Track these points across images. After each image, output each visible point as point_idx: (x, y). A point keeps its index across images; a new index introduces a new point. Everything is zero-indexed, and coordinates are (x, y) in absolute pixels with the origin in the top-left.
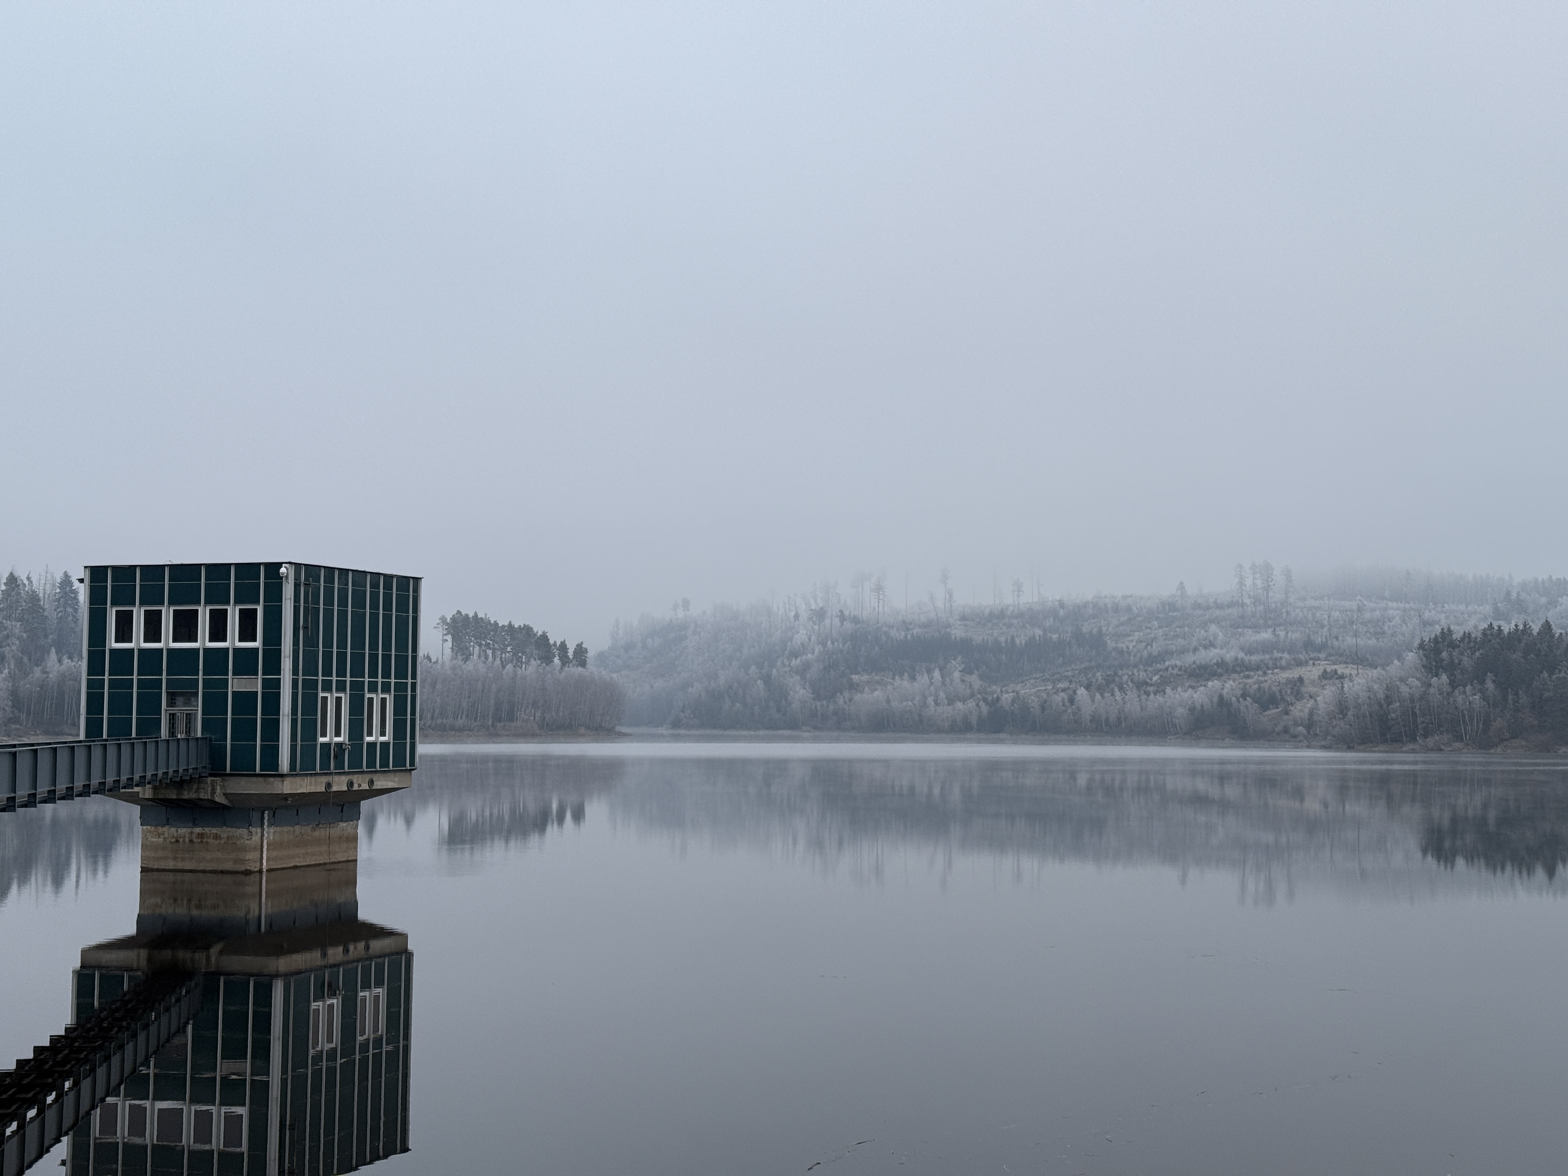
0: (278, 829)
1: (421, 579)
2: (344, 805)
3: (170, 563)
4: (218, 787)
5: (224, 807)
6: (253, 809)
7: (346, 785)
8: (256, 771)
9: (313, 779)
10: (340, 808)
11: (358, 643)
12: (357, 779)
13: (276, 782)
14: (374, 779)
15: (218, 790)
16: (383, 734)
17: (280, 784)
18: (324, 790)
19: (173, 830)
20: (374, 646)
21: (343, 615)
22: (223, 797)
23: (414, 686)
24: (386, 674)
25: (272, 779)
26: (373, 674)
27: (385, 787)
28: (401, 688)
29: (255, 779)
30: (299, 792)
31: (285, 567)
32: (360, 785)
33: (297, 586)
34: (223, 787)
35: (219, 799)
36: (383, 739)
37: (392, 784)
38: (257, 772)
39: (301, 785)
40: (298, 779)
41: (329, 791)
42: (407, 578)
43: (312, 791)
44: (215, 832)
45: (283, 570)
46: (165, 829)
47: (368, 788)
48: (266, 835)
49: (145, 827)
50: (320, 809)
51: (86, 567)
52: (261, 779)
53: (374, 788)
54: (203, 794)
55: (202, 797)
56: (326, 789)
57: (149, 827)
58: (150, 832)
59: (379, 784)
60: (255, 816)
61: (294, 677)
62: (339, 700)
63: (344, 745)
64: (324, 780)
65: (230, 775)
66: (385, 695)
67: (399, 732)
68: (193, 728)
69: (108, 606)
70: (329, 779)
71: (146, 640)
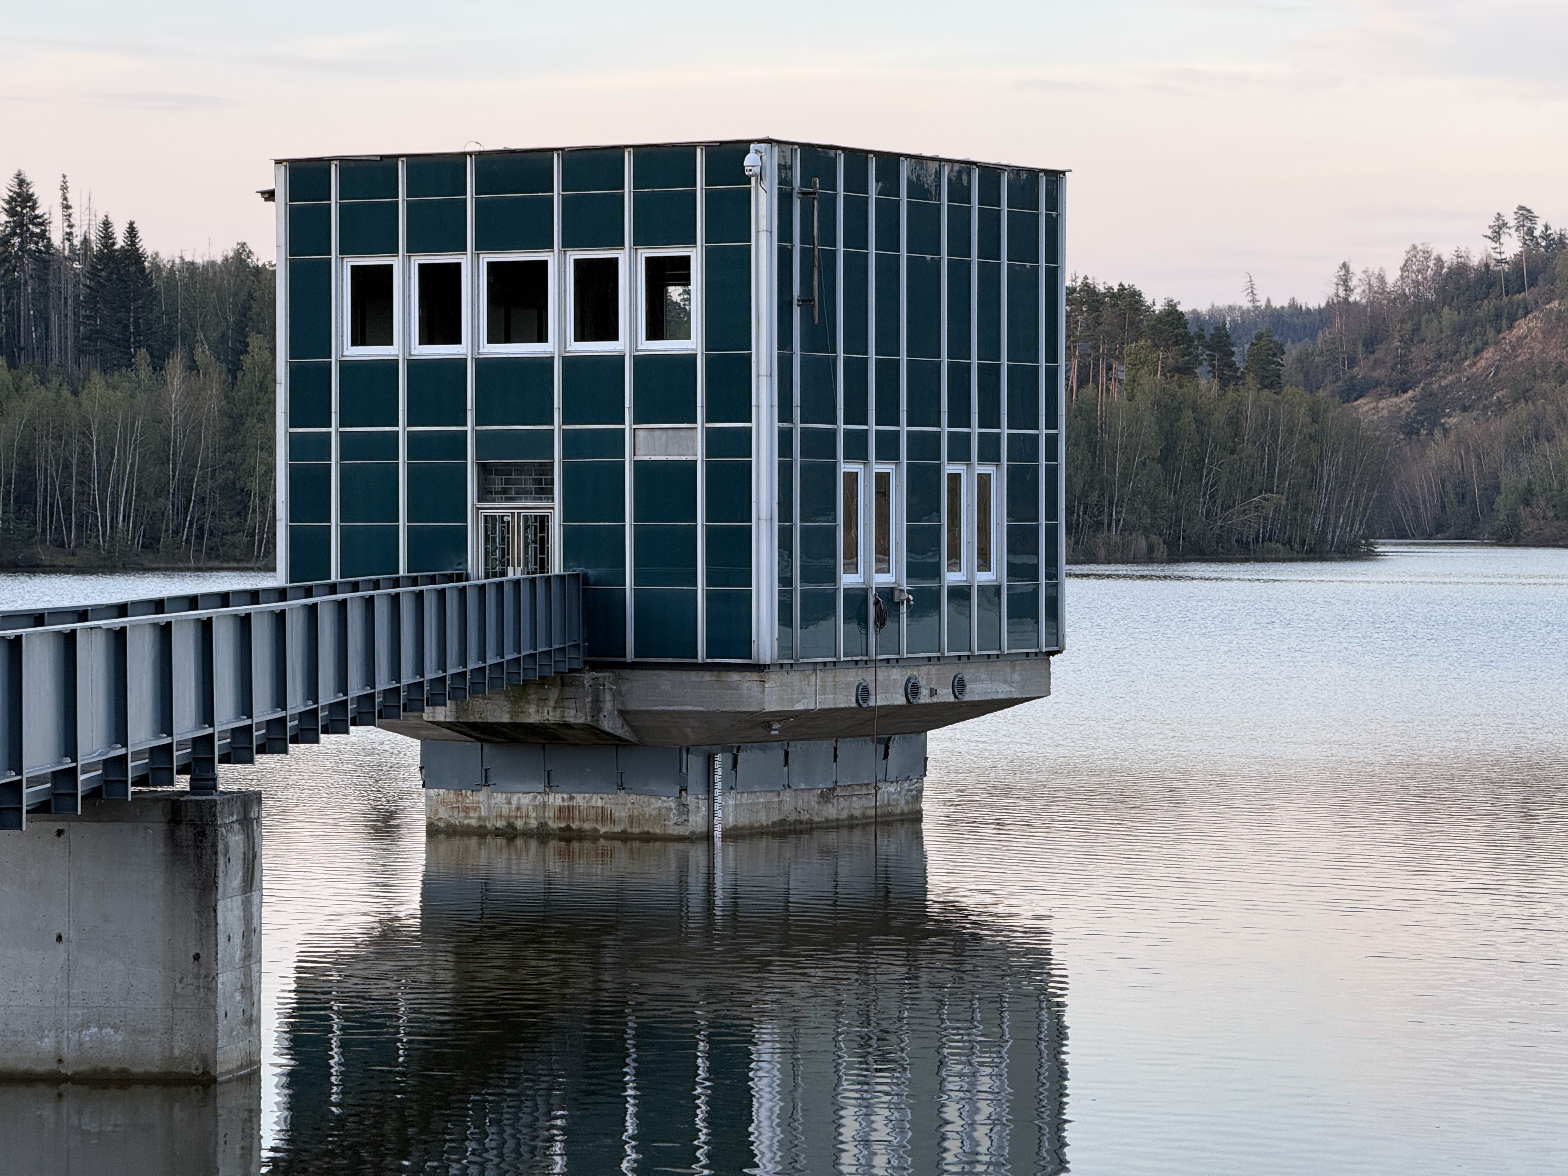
0: (745, 799)
1: (1063, 173)
2: (890, 738)
3: (476, 148)
4: (608, 697)
5: (616, 743)
6: (688, 750)
7: (902, 691)
8: (696, 657)
9: (829, 677)
10: (881, 748)
11: (923, 339)
12: (926, 676)
13: (747, 682)
14: (966, 678)
15: (608, 706)
16: (984, 563)
17: (756, 688)
18: (854, 705)
19: (499, 798)
20: (960, 346)
21: (888, 267)
22: (619, 722)
23: (1052, 441)
24: (989, 417)
25: (735, 677)
26: (960, 416)
27: (989, 697)
28: (1023, 448)
29: (693, 676)
30: (799, 707)
31: (757, 151)
32: (933, 692)
33: (785, 199)
34: (617, 695)
35: (610, 724)
36: (985, 577)
37: (1006, 688)
38: (700, 660)
39: (801, 692)
40: (795, 677)
41: (865, 705)
42: (1033, 173)
43: (827, 706)
44: (600, 803)
45: (750, 161)
46: (481, 796)
47: (952, 699)
48: (719, 813)
49: (432, 792)
50: (835, 749)
51: (278, 162)
52: (708, 677)
53: (967, 698)
54: (572, 712)
55: (572, 720)
56: (857, 701)
57: (441, 791)
58: (443, 803)
59: (975, 692)
60: (694, 764)
61: (781, 425)
62: (882, 480)
63: (897, 593)
64: (853, 677)
65: (633, 666)
66: (988, 469)
67: (1020, 560)
68: (542, 553)
69: (333, 256)
70: (867, 676)
71: (427, 338)
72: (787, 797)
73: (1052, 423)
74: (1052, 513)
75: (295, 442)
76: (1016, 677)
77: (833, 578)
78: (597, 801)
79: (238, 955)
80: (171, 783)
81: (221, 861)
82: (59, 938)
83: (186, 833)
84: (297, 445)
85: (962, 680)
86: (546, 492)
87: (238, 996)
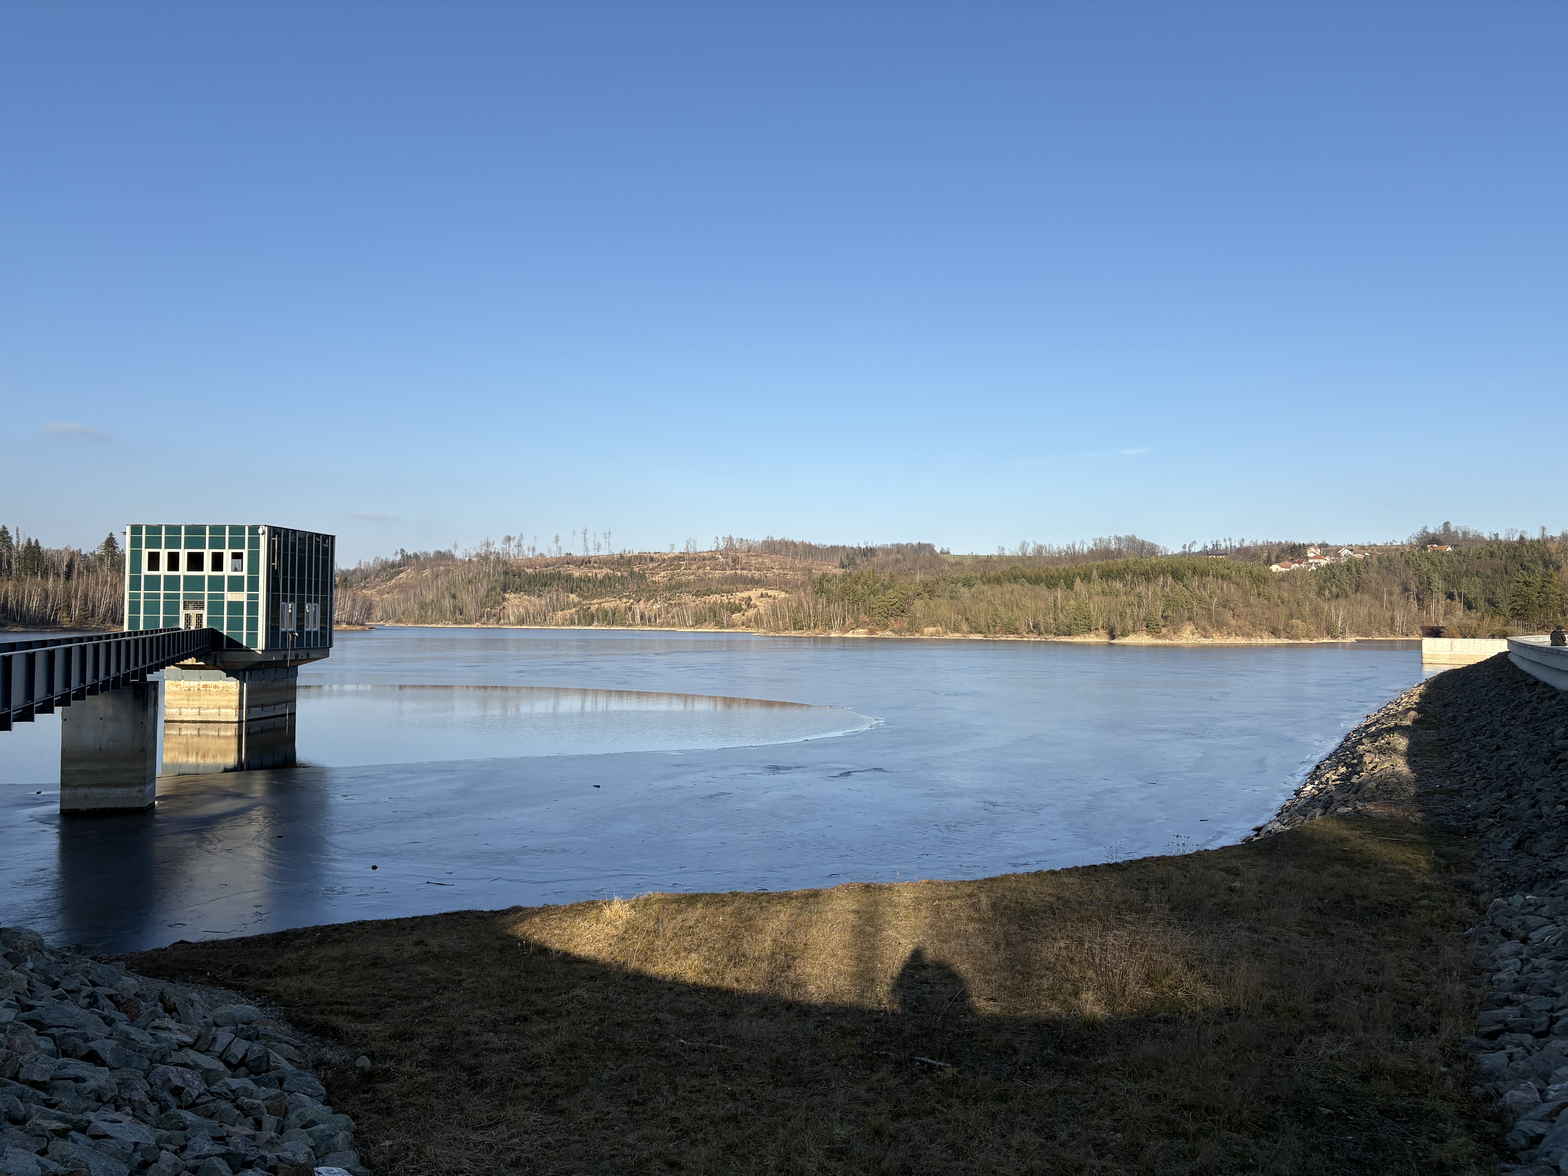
0: (253, 682)
1: (335, 536)
3: (185, 524)
4: (218, 658)
6: (239, 670)
7: (294, 656)
8: (243, 648)
9: (277, 653)
10: (287, 669)
11: (301, 574)
12: (300, 652)
16: (315, 626)
20: (310, 576)
21: (293, 556)
22: (221, 664)
23: (331, 598)
24: (317, 592)
25: (253, 653)
26: (310, 592)
27: (314, 657)
28: (324, 599)
29: (242, 653)
31: (262, 528)
32: (301, 656)
33: (269, 539)
36: (315, 629)
39: (270, 656)
40: (268, 653)
41: (284, 660)
42: (328, 536)
45: (260, 531)
50: (276, 670)
51: (129, 524)
53: (309, 658)
54: (209, 662)
57: (170, 681)
59: (311, 656)
60: (241, 674)
61: (266, 593)
62: (291, 607)
63: (294, 633)
64: (283, 653)
65: (225, 650)
66: (316, 604)
67: (322, 625)
68: (201, 623)
69: (143, 549)
70: (287, 652)
71: (169, 570)
72: (264, 681)
73: (331, 594)
75: (131, 595)
76: (321, 652)
78: (214, 683)
79: (153, 722)
83: (140, 691)
85: (308, 653)
86: (202, 608)
87: (152, 732)
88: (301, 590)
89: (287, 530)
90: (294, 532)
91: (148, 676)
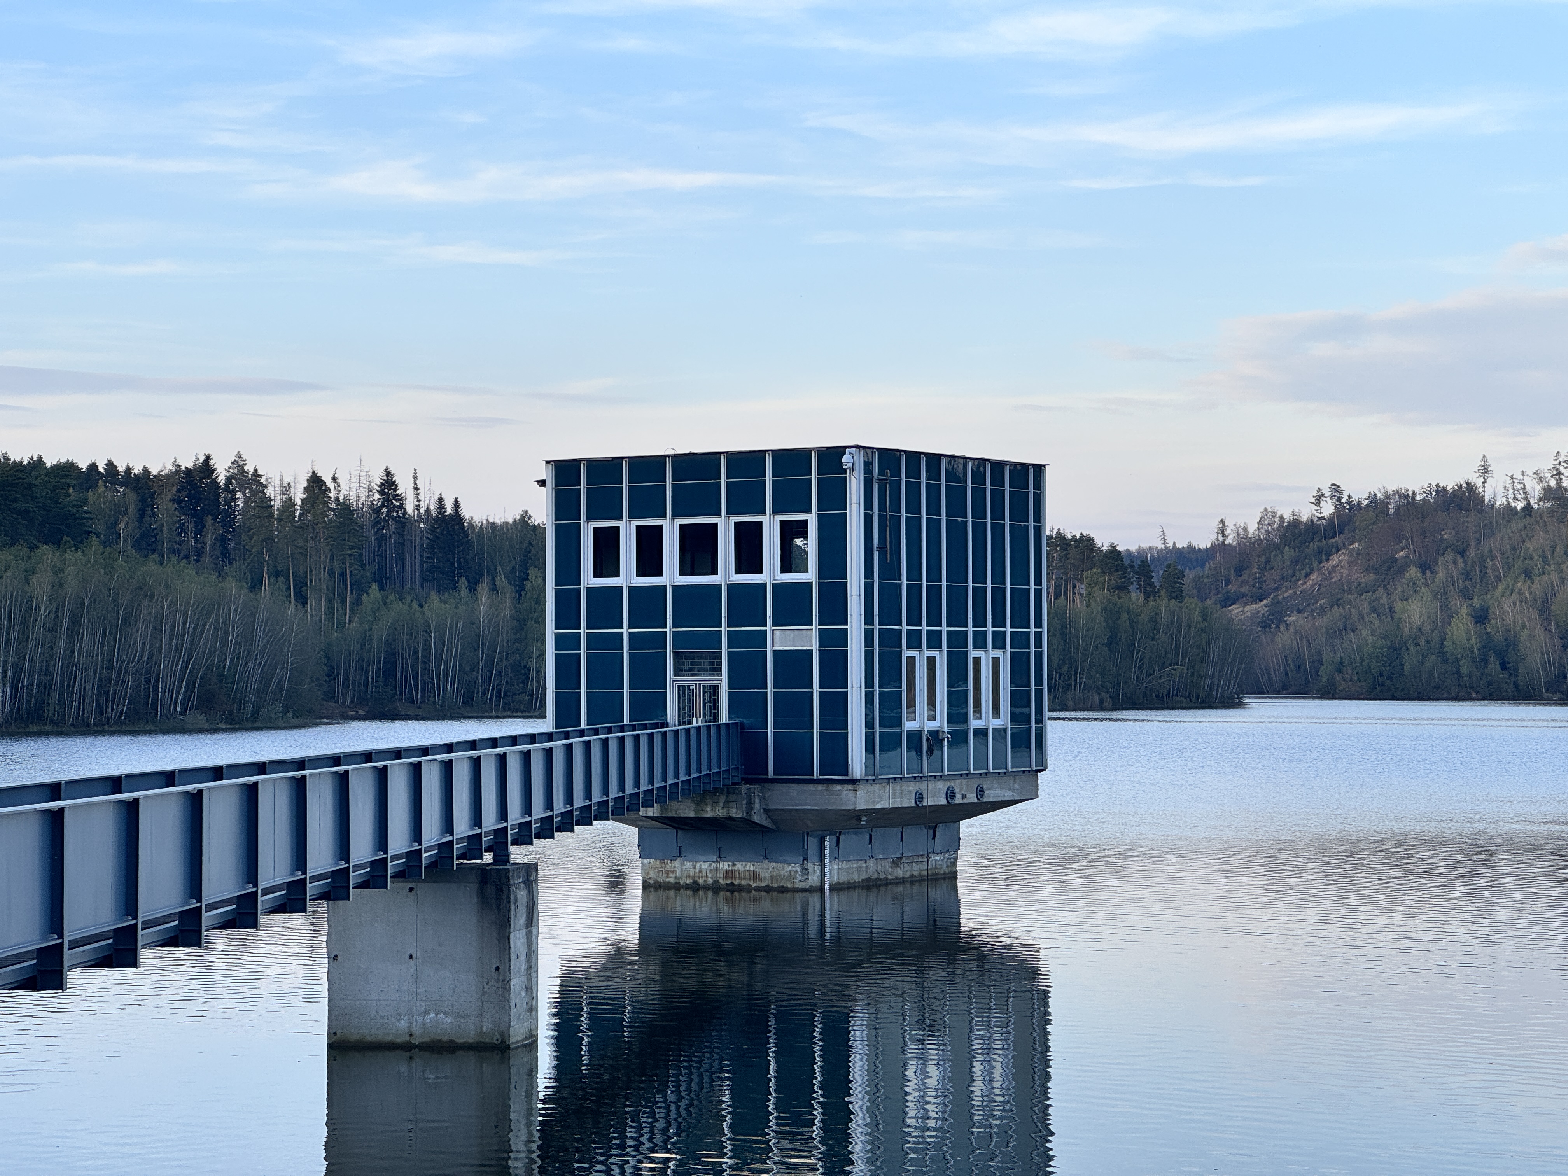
0: (844, 865)
1: (1044, 466)
2: (936, 826)
3: (673, 452)
4: (757, 801)
5: (762, 830)
6: (808, 834)
7: (944, 796)
8: (813, 775)
9: (898, 787)
10: (931, 832)
11: (956, 572)
12: (959, 786)
13: (846, 791)
14: (985, 787)
15: (757, 806)
16: (996, 714)
17: (851, 794)
18: (913, 805)
19: (688, 865)
20: (979, 577)
21: (933, 526)
22: (764, 817)
23: (1039, 636)
24: (999, 621)
25: (838, 787)
26: (980, 621)
27: (999, 799)
28: (1021, 641)
29: (811, 787)
30: (878, 806)
31: (850, 453)
32: (964, 797)
33: (868, 483)
34: (763, 799)
35: (758, 818)
36: (997, 723)
37: (1011, 793)
38: (815, 777)
39: (880, 797)
40: (876, 787)
41: (920, 805)
42: (1025, 467)
43: (896, 806)
44: (752, 868)
45: (845, 459)
46: (677, 863)
47: (976, 801)
48: (828, 874)
49: (645, 861)
50: (902, 833)
51: (548, 462)
52: (820, 787)
53: (985, 800)
54: (734, 810)
55: (734, 815)
56: (916, 803)
57: (651, 861)
58: (653, 868)
59: (991, 796)
60: (812, 843)
61: (867, 627)
62: (931, 661)
63: (940, 733)
64: (913, 787)
65: (773, 781)
66: (999, 654)
67: (1018, 710)
68: (715, 709)
69: (582, 521)
70: (922, 786)
71: (641, 573)
72: (871, 863)
73: (1039, 624)
74: (1039, 682)
75: (558, 638)
76: (1016, 786)
77: (900, 724)
78: (750, 867)
79: (523, 967)
80: (481, 858)
81: (513, 907)
82: (411, 957)
83: (491, 889)
84: (559, 640)
85: (982, 789)
86: (717, 671)
87: (523, 993)
88: (957, 617)
89: (914, 457)
90: (934, 459)
91: (513, 849)
